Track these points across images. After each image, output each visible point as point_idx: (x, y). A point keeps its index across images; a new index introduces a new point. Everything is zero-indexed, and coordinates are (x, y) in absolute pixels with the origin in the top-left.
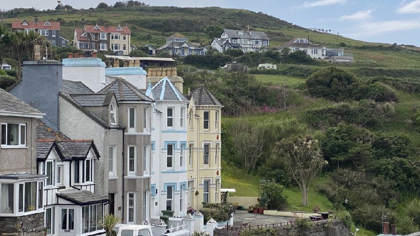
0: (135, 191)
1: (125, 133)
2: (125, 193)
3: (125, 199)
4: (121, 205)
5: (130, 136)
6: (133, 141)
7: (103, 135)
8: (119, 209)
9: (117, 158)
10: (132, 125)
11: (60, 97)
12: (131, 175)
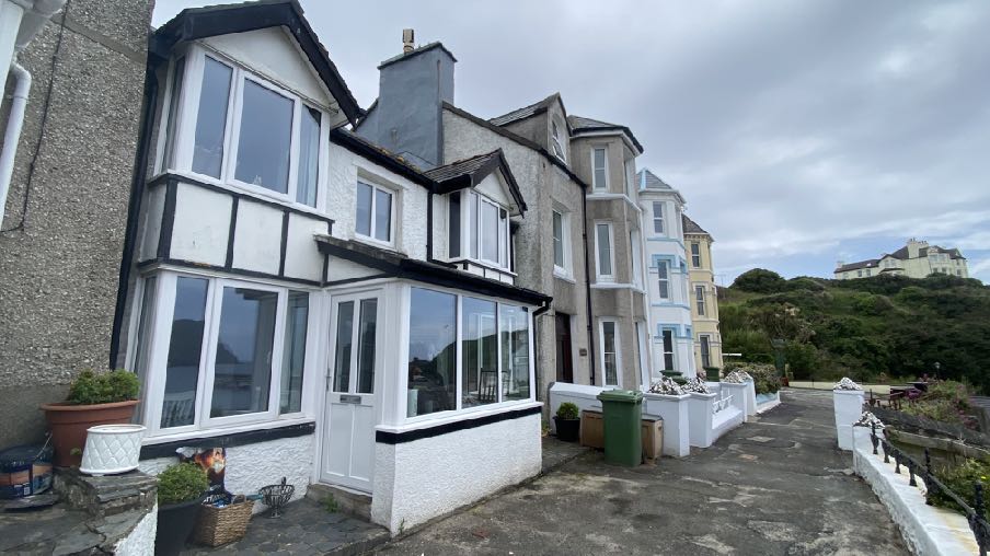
0: (616, 316)
1: (588, 196)
2: (593, 319)
3: (594, 332)
4: (586, 346)
5: (598, 202)
6: (604, 213)
7: (535, 168)
8: (583, 352)
9: (573, 239)
10: (601, 184)
11: (445, 112)
12: (603, 281)
